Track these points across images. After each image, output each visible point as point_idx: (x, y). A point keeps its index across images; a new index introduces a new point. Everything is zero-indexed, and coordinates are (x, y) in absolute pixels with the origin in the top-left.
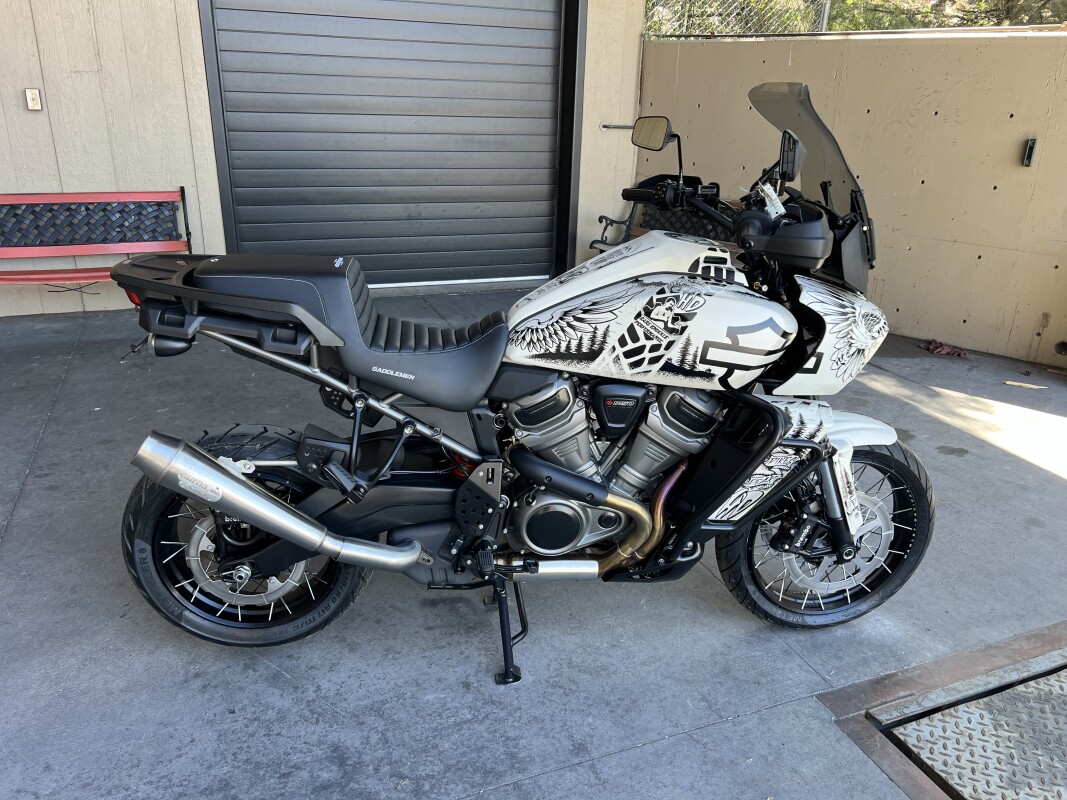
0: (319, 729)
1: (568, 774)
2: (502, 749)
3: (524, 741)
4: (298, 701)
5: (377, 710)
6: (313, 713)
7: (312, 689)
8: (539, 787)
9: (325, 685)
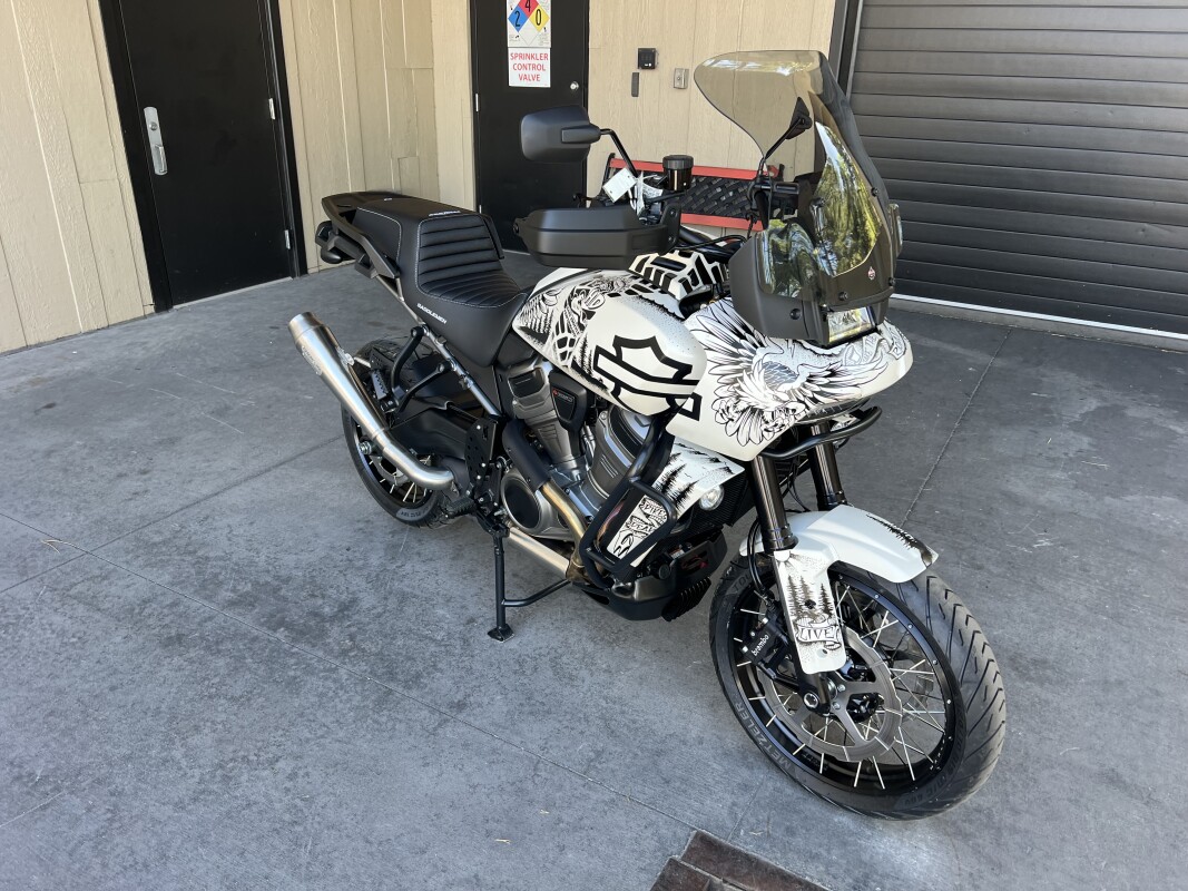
0: (364, 585)
1: (426, 712)
2: (421, 668)
3: (439, 674)
4: (382, 565)
5: (404, 598)
6: (377, 576)
7: (399, 564)
8: (399, 703)
9: (408, 567)
